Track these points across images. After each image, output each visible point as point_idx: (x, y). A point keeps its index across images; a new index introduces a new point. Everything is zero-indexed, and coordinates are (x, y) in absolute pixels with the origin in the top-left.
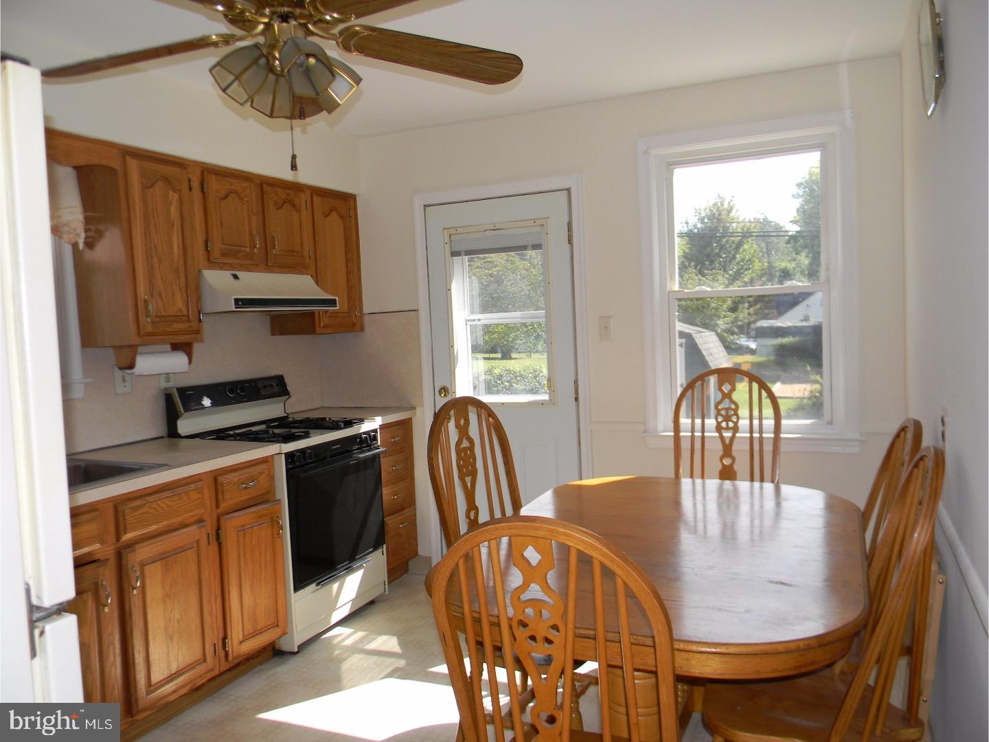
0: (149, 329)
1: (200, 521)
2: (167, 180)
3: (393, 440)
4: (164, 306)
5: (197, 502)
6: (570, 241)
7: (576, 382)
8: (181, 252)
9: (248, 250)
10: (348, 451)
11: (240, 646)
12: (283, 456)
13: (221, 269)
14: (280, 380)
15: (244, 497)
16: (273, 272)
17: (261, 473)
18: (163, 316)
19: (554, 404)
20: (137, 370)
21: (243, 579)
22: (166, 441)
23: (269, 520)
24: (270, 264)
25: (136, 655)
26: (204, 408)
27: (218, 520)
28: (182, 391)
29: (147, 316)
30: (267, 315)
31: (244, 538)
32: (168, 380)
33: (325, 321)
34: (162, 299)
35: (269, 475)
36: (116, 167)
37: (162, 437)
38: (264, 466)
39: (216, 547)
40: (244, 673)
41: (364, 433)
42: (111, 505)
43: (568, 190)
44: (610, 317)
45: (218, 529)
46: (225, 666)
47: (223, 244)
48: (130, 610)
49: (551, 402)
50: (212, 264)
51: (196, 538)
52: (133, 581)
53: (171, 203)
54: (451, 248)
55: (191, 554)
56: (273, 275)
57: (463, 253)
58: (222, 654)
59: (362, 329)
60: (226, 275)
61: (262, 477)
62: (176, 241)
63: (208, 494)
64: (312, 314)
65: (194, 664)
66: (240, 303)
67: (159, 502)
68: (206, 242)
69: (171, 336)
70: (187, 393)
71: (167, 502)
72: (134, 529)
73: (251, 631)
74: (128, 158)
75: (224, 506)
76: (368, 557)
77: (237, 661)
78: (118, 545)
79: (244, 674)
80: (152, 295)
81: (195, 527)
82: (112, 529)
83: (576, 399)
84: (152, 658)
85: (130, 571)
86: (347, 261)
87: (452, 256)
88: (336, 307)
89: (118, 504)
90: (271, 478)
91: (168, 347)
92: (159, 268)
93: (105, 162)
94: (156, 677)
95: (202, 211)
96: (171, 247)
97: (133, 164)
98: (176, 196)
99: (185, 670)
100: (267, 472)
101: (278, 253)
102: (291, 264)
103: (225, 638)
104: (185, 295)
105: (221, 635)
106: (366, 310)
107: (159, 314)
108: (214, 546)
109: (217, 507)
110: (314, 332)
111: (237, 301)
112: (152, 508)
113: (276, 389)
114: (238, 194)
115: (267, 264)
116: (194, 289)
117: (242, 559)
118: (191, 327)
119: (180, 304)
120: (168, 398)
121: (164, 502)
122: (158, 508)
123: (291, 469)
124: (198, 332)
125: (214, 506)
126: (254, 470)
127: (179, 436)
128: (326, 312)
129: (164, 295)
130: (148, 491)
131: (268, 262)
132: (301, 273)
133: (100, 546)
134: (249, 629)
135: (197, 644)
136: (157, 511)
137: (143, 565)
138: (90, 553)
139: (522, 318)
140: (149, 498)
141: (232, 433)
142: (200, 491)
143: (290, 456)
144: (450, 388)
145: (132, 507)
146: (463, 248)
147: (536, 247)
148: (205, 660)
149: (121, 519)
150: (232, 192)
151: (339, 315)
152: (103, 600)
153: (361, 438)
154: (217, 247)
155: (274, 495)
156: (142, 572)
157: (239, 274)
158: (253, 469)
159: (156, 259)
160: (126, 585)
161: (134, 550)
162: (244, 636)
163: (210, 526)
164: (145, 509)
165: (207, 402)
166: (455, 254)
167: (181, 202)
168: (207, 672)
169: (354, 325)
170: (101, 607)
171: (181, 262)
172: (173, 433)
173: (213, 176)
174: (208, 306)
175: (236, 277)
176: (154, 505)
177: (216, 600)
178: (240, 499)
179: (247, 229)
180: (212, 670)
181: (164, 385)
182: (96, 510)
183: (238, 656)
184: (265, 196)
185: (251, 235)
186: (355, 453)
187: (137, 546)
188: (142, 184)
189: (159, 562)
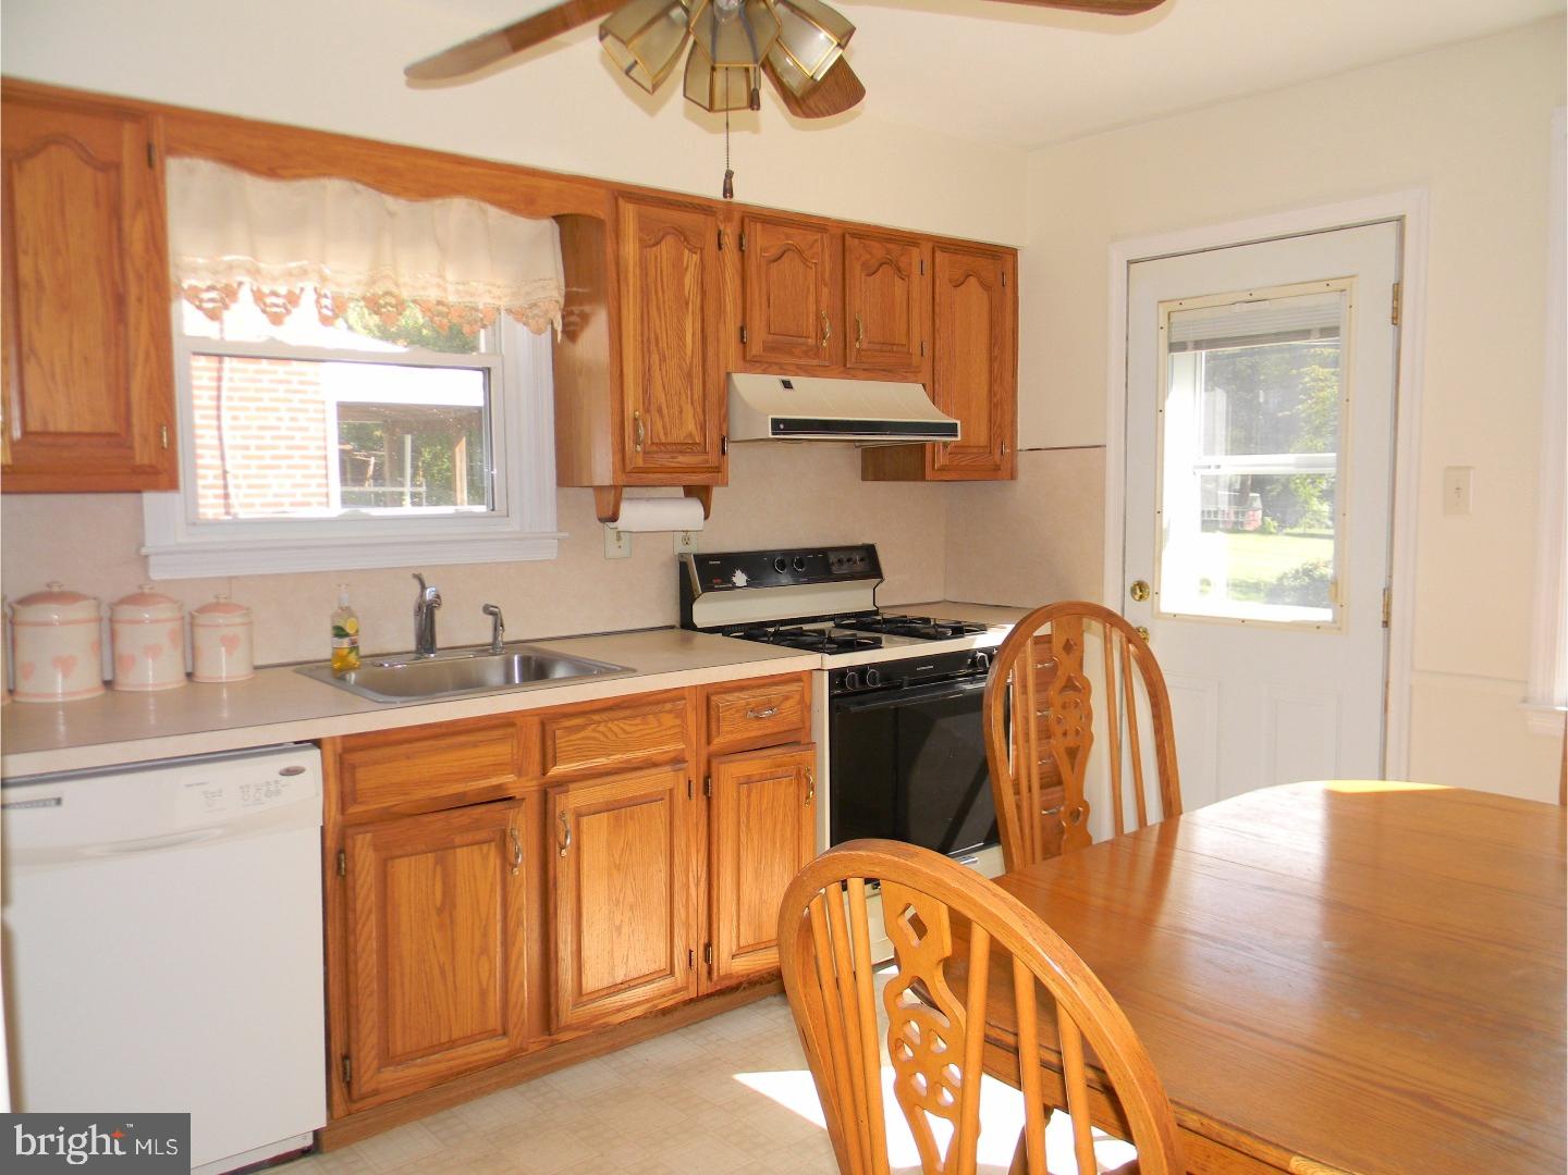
0: (640, 462)
1: (677, 761)
2: (681, 234)
3: (1039, 666)
4: (664, 427)
5: (676, 730)
6: (1396, 318)
7: (1387, 592)
8: (698, 344)
9: (811, 341)
10: (947, 677)
11: (732, 963)
12: (826, 674)
13: (765, 372)
14: (869, 552)
15: (754, 731)
16: (854, 377)
17: (787, 698)
18: (663, 444)
19: (1339, 629)
20: (621, 524)
21: (743, 859)
22: (678, 633)
23: (794, 773)
24: (848, 366)
25: (561, 946)
26: (734, 587)
27: (709, 763)
28: (702, 560)
29: (637, 442)
30: (857, 447)
31: (749, 796)
32: (687, 542)
33: (941, 460)
34: (661, 416)
35: (802, 701)
36: (602, 216)
37: (672, 627)
38: (794, 687)
39: (703, 804)
40: (743, 1004)
41: (981, 650)
42: (536, 719)
43: (1400, 220)
44: (1468, 468)
45: (708, 777)
46: (706, 988)
47: (769, 333)
48: (555, 877)
49: (1336, 625)
50: (751, 363)
51: (670, 786)
52: (561, 837)
53: (687, 269)
54: (1169, 337)
55: (659, 809)
56: (854, 383)
57: (1190, 345)
58: (704, 969)
59: (1013, 476)
60: (772, 382)
61: (788, 704)
62: (691, 327)
63: (693, 720)
64: (922, 447)
65: (655, 976)
66: (782, 426)
67: (610, 725)
68: (742, 329)
69: (675, 475)
70: (711, 563)
71: (622, 725)
72: (570, 760)
73: (751, 941)
74: (621, 202)
75: (718, 742)
76: (973, 855)
77: (727, 983)
78: (544, 781)
79: (745, 1006)
80: (647, 411)
81: (668, 768)
82: (536, 755)
83: (1386, 624)
84: (585, 953)
85: (558, 821)
86: (991, 360)
87: (1171, 350)
88: (956, 436)
89: (548, 720)
90: (806, 707)
91: (680, 491)
92: (660, 369)
93: (588, 210)
94: (591, 982)
95: (738, 282)
96: (681, 337)
97: (629, 211)
98: (696, 258)
99: (640, 981)
100: (797, 697)
101: (865, 346)
102: (888, 364)
103: (708, 945)
104: (699, 410)
105: (703, 940)
106: (1021, 444)
107: (656, 441)
108: (699, 802)
109: (709, 742)
110: (923, 478)
111: (776, 423)
112: (599, 732)
113: (860, 567)
114: (800, 252)
115: (845, 365)
116: (718, 403)
117: (743, 827)
118: (707, 462)
119: (691, 425)
120: (683, 568)
121: (618, 726)
122: (609, 734)
123: (838, 696)
124: (717, 469)
125: (703, 740)
126: (774, 692)
127: (694, 628)
128: (945, 445)
129: (665, 411)
130: (595, 707)
131: (846, 362)
132: (904, 379)
133: (515, 778)
134: (747, 938)
135: (661, 947)
136: (607, 737)
137: (579, 815)
138: (499, 787)
139: (1298, 466)
140: (596, 717)
141: (772, 630)
142: (681, 715)
143: (837, 676)
144: (1149, 584)
145: (566, 728)
146: (1192, 336)
147: (1330, 331)
148: (672, 973)
149: (549, 743)
150: (789, 250)
151: (969, 450)
152: (512, 859)
153: (974, 658)
154: (758, 337)
155: (809, 734)
156: (578, 825)
157: (793, 380)
158: (774, 690)
159: (655, 358)
160: (551, 841)
161: (568, 792)
162: (739, 948)
163: (694, 770)
164: (587, 733)
165: (740, 578)
166: (1175, 347)
167: (703, 268)
168: (675, 992)
169: (997, 468)
170: (509, 867)
171: (697, 360)
172: (687, 623)
173: (759, 226)
174: (739, 431)
175: (787, 385)
176: (601, 728)
177: (697, 885)
178: (746, 735)
179: (812, 308)
180: (685, 988)
181: (680, 548)
182: (512, 725)
183: (729, 976)
184: (847, 255)
185: (818, 317)
186: (961, 682)
187: (571, 786)
188: (641, 240)
189: (606, 814)
